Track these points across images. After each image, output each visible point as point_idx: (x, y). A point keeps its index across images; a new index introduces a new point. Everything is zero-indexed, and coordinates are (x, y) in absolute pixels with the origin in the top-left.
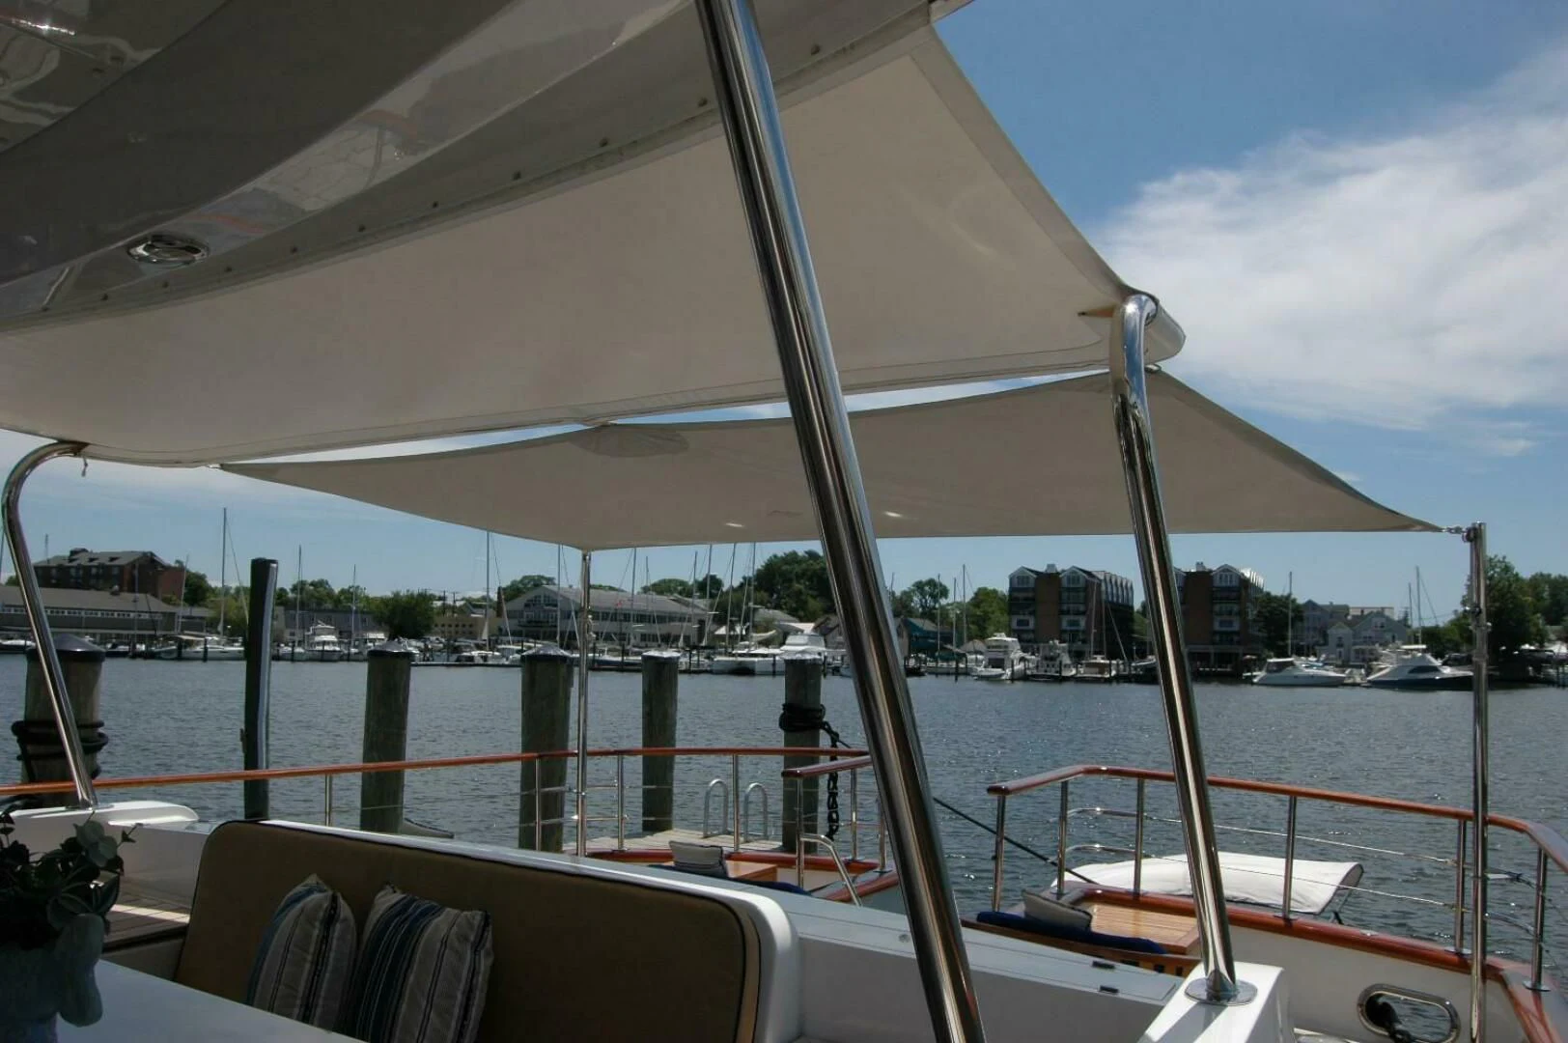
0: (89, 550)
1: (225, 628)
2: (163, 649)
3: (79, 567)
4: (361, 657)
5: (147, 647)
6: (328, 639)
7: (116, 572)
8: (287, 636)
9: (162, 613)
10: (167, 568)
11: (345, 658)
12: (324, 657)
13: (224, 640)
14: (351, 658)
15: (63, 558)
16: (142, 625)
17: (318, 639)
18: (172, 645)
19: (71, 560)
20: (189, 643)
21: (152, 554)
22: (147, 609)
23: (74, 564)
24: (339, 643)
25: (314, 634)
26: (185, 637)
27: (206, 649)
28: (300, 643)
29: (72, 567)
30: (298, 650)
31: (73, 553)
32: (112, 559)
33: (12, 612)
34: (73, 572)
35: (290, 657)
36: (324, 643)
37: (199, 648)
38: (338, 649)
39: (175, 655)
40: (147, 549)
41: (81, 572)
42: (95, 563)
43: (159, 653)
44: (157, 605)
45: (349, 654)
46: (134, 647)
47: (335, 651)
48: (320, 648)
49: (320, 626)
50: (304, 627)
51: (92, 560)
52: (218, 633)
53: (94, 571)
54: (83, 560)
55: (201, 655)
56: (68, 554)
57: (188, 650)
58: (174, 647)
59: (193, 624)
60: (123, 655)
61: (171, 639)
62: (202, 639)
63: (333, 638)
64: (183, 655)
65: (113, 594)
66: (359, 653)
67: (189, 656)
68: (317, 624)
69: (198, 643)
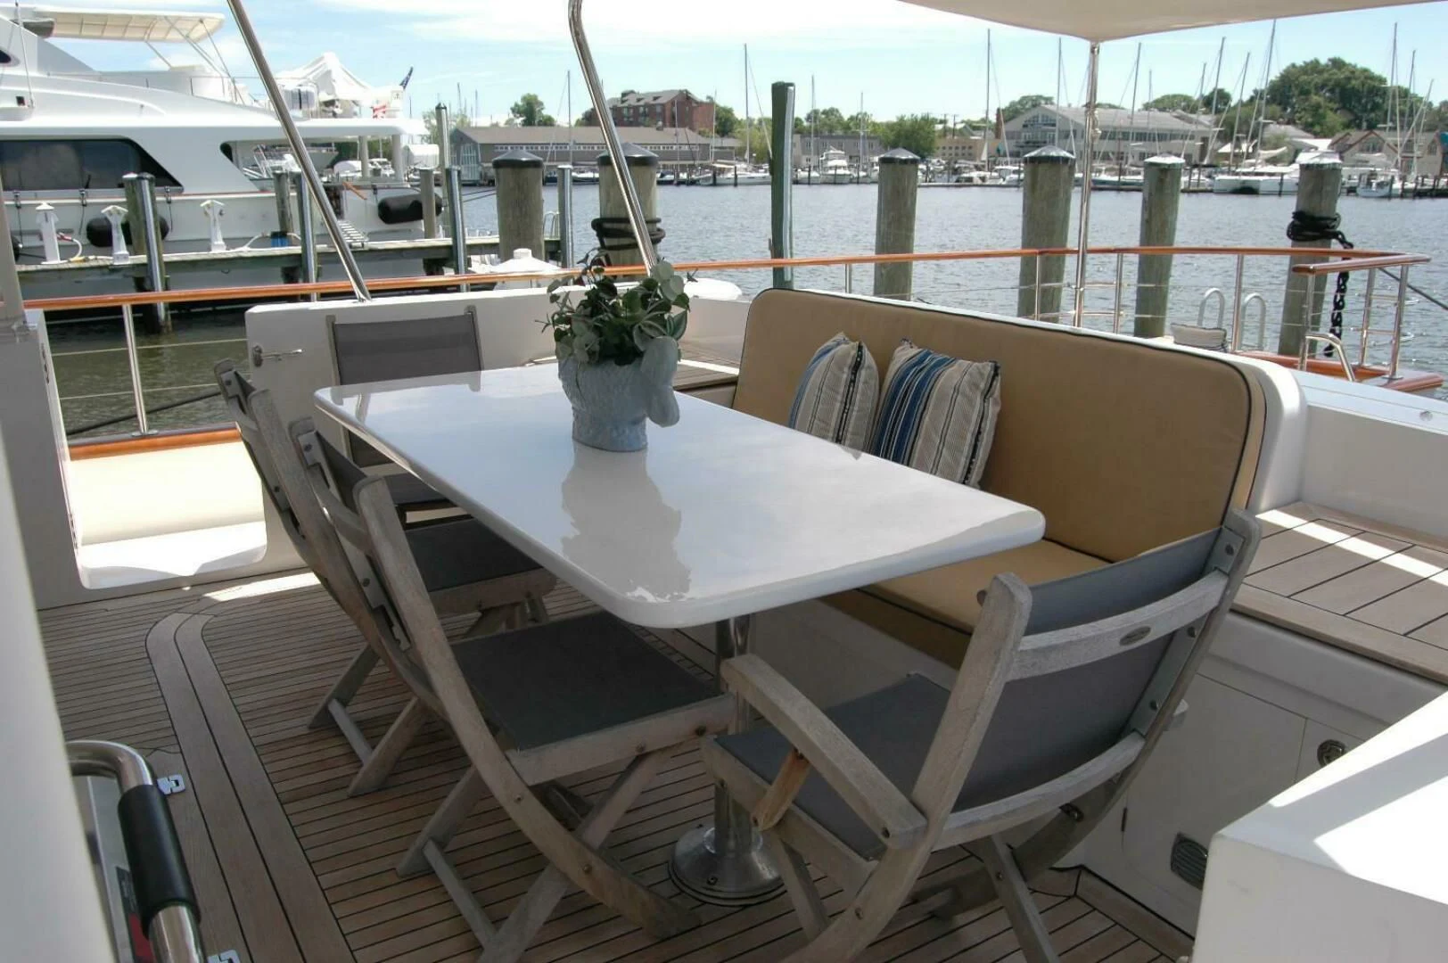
0: (636, 91)
1: (751, 156)
2: (702, 177)
3: (629, 108)
4: (869, 180)
5: (688, 176)
6: (838, 162)
7: (659, 109)
8: (804, 162)
9: (700, 145)
10: (700, 104)
11: (856, 181)
12: (836, 181)
13: (751, 168)
14: (860, 180)
15: (617, 100)
16: (684, 156)
17: (831, 163)
18: (708, 173)
19: (623, 102)
20: (722, 171)
21: (687, 91)
22: (686, 142)
23: (626, 104)
24: (849, 167)
25: (827, 159)
26: (718, 166)
27: (736, 175)
28: (815, 168)
29: (624, 107)
30: (814, 174)
31: (624, 95)
32: (655, 98)
33: (582, 149)
34: (625, 112)
35: (807, 181)
36: (836, 168)
37: (730, 175)
38: (847, 172)
39: (711, 182)
40: (682, 88)
41: (632, 111)
42: (642, 103)
43: (698, 180)
44: (694, 138)
45: (858, 178)
46: (678, 176)
47: (844, 175)
48: (832, 172)
49: (832, 152)
50: (818, 153)
51: (639, 100)
52: (745, 161)
53: (642, 109)
54: (632, 101)
55: (732, 181)
56: (619, 96)
57: (721, 176)
58: (710, 175)
59: (724, 154)
60: (670, 183)
61: (707, 167)
62: (732, 167)
63: (844, 163)
64: (718, 182)
65: (658, 129)
66: (867, 176)
67: (723, 182)
68: (829, 150)
69: (729, 170)
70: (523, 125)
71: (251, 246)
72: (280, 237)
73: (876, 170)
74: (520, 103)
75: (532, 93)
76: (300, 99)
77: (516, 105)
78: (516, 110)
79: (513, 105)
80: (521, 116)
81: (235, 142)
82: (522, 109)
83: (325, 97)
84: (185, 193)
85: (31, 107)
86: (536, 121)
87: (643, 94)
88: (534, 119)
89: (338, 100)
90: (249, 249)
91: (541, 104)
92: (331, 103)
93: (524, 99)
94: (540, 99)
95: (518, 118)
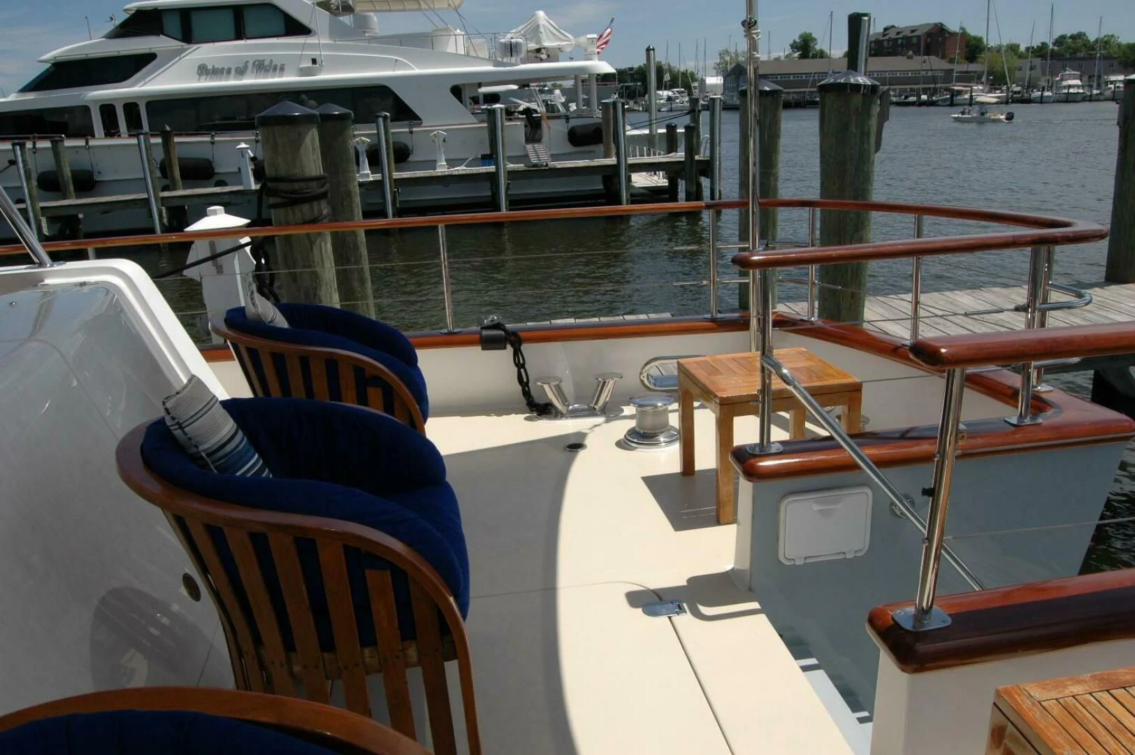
0: (897, 26)
1: (988, 79)
2: (940, 98)
3: (889, 40)
4: (1102, 97)
5: (928, 97)
6: (1073, 83)
7: (914, 41)
8: (1043, 83)
9: (941, 70)
10: (954, 34)
11: (1088, 98)
12: (1069, 99)
13: (987, 89)
14: (1093, 98)
15: (878, 34)
16: (927, 80)
17: (1065, 83)
18: (946, 95)
19: (884, 35)
20: (960, 93)
21: (942, 24)
22: (929, 68)
23: (886, 37)
24: (1083, 87)
25: (1062, 80)
26: (956, 88)
27: (971, 96)
28: (1050, 88)
29: (884, 40)
30: (1047, 94)
31: (886, 29)
32: (913, 31)
34: (885, 44)
35: (1039, 100)
36: (1070, 87)
37: (967, 96)
38: (1081, 91)
39: (949, 103)
40: (937, 22)
41: (891, 43)
42: (900, 36)
43: (937, 101)
44: (945, 65)
45: (1091, 96)
46: (920, 97)
47: (1078, 93)
48: (1066, 91)
49: (1067, 72)
50: (1054, 74)
51: (898, 33)
52: (982, 83)
53: (900, 41)
54: (892, 35)
55: (968, 102)
56: (882, 30)
57: (959, 97)
58: (948, 96)
59: (967, 78)
60: (913, 104)
61: (947, 89)
62: (969, 89)
63: (1078, 82)
64: (955, 102)
65: (908, 58)
66: (1100, 94)
67: (959, 102)
68: (1065, 70)
69: (966, 92)
70: (799, 58)
71: (466, 166)
72: (489, 158)
73: (1110, 88)
74: (798, 40)
75: (808, 32)
76: (511, 49)
77: (795, 42)
78: (794, 46)
79: (792, 42)
80: (798, 51)
81: (464, 85)
82: (799, 45)
83: (533, 46)
84: (423, 125)
85: (321, 65)
86: (811, 54)
87: (902, 28)
88: (808, 53)
89: (544, 48)
90: (465, 168)
91: (815, 39)
92: (538, 50)
93: (801, 37)
94: (814, 35)
95: (795, 52)
